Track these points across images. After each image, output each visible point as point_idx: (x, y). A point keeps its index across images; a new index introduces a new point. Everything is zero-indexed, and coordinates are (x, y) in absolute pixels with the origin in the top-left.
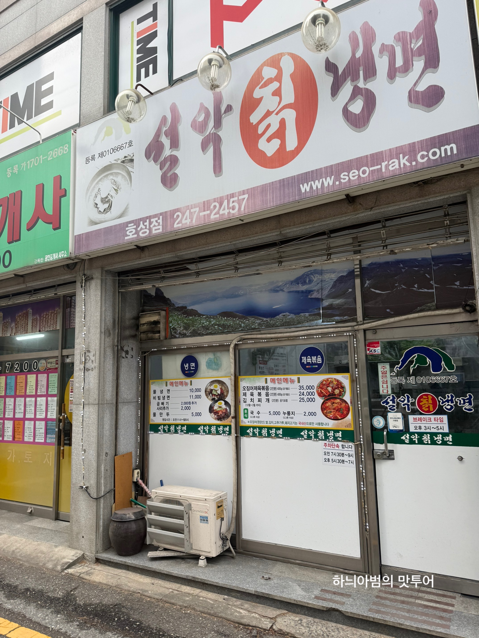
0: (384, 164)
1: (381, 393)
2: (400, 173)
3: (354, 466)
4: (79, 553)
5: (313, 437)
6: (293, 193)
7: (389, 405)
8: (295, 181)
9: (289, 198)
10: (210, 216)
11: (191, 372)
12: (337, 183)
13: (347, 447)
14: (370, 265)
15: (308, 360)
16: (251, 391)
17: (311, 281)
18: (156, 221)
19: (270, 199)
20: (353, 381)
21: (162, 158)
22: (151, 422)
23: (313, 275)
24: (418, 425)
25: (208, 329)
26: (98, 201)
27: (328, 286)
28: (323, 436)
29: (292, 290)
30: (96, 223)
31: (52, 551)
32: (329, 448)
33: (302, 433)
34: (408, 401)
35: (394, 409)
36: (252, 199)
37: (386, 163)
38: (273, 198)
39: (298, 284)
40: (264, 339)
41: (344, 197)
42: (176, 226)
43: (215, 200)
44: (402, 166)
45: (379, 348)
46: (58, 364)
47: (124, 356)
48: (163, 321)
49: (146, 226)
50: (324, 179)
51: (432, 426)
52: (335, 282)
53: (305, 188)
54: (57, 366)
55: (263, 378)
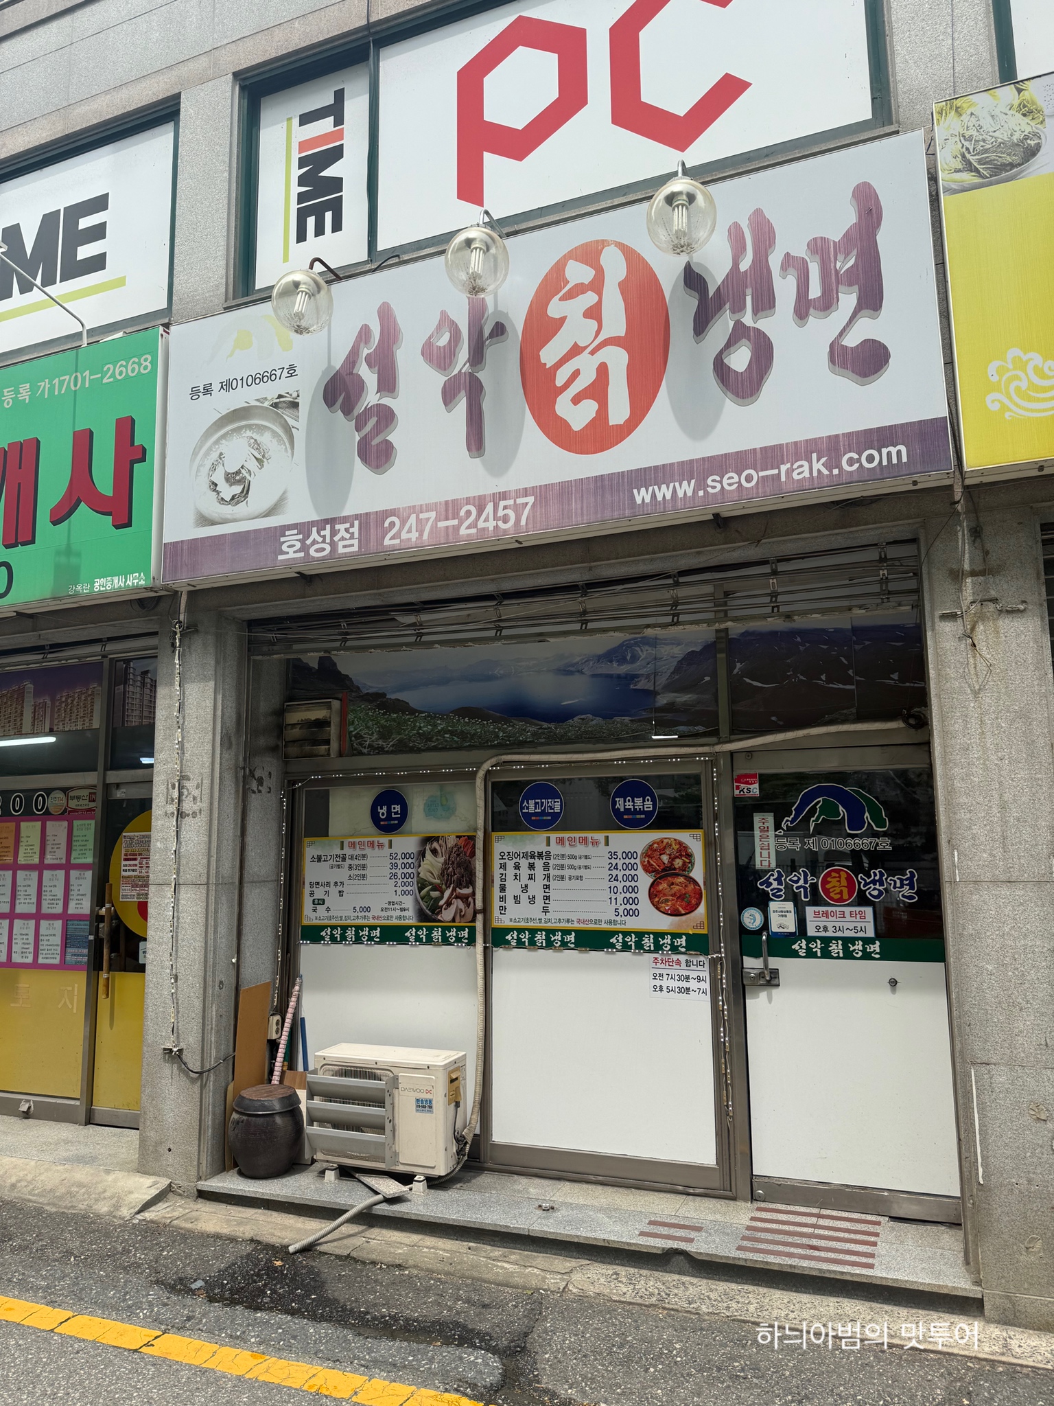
0: (784, 468)
1: (758, 866)
2: (811, 487)
3: (707, 999)
4: (164, 1182)
5: (633, 947)
6: (619, 502)
7: (772, 887)
8: (623, 482)
9: (613, 511)
10: (458, 531)
11: (392, 822)
12: (701, 493)
13: (695, 963)
14: (743, 635)
15: (627, 804)
16: (515, 860)
17: (635, 658)
18: (347, 530)
19: (576, 509)
20: (711, 845)
21: (360, 409)
22: (305, 922)
23: (639, 647)
24: (822, 925)
25: (430, 740)
26: (219, 477)
27: (667, 668)
28: (652, 945)
29: (599, 671)
30: (213, 523)
31: (101, 1181)
32: (663, 966)
33: (613, 940)
34: (806, 882)
35: (781, 896)
36: (541, 507)
37: (788, 465)
38: (582, 509)
39: (611, 661)
40: (545, 763)
41: (711, 517)
42: (387, 542)
43: (468, 501)
44: (815, 474)
45: (757, 786)
46: (94, 801)
47: (255, 789)
48: (335, 721)
49: (324, 537)
50: (677, 484)
51: (846, 925)
52: (680, 662)
53: (642, 496)
54: (92, 805)
55: (543, 835)
